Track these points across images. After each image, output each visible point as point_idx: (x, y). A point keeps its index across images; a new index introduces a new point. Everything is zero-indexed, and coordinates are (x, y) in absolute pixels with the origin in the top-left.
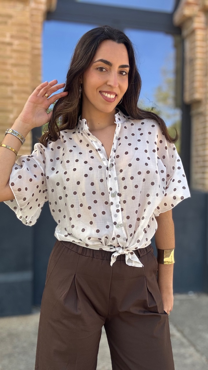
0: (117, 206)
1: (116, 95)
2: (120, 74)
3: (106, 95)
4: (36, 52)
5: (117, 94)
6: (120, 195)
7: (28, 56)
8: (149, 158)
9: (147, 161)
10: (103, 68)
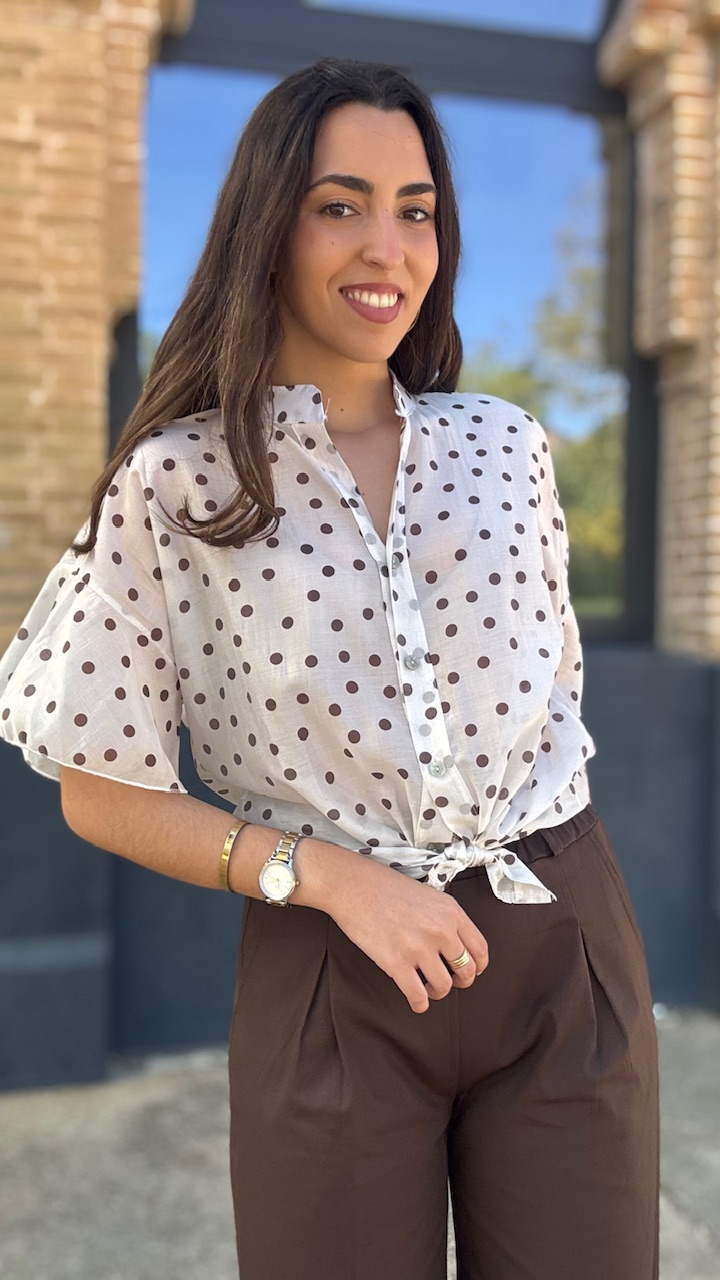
0: (428, 697)
1: (401, 296)
2: (405, 217)
3: (365, 297)
4: (123, 174)
5: (404, 289)
7: (96, 188)
8: (520, 529)
9: (515, 539)
10: (343, 206)
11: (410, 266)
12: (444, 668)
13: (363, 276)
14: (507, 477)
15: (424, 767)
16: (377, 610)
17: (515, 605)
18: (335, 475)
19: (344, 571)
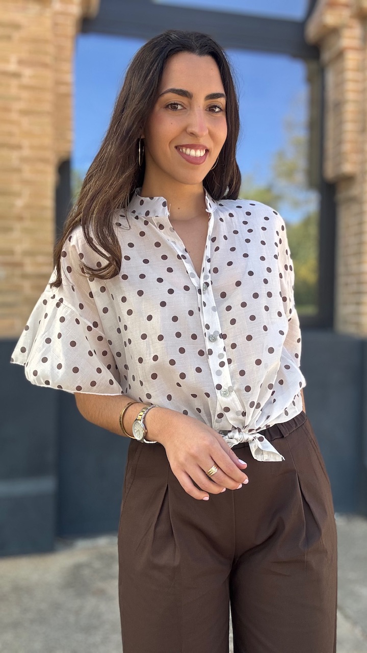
0: (221, 356)
1: (207, 151)
2: (210, 110)
3: (188, 151)
4: (63, 89)
5: (208, 147)
6: (223, 336)
7: (49, 96)
8: (269, 270)
9: (267, 275)
10: (177, 104)
11: (212, 135)
12: (229, 341)
13: (187, 140)
14: (263, 243)
15: (218, 392)
16: (196, 311)
17: (267, 308)
18: (174, 243)
19: (179, 292)
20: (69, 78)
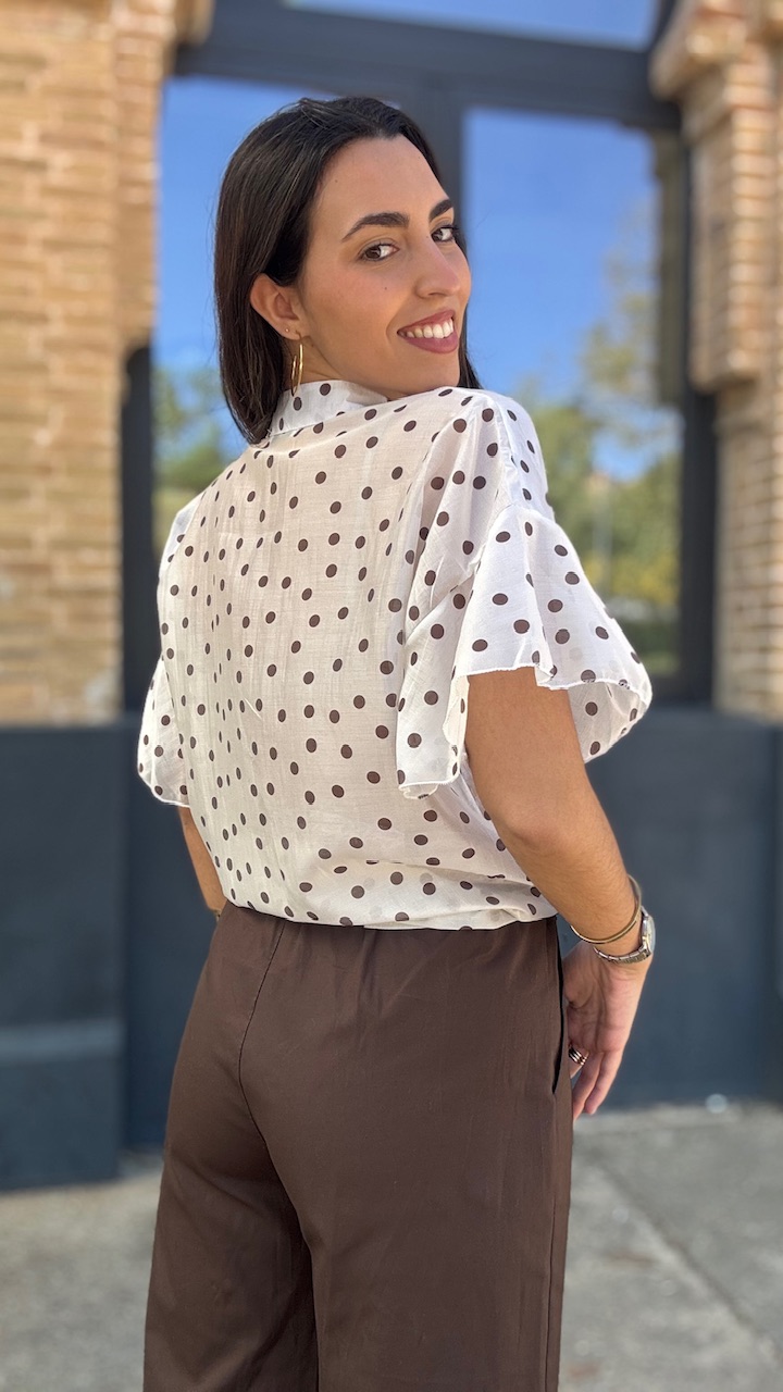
4: (136, 196)
7: (105, 211)
20: (150, 171)
